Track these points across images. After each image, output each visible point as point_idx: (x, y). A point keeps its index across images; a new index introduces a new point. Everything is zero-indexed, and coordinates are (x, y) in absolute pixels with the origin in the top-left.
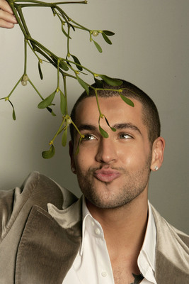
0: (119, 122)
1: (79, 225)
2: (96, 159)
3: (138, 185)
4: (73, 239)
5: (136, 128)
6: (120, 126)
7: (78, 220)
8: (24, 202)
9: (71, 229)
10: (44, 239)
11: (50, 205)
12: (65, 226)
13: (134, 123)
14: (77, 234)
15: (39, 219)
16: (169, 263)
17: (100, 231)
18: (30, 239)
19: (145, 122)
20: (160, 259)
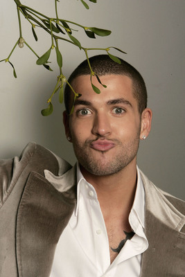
0: (112, 98)
1: (74, 189)
2: (92, 132)
3: (130, 154)
4: (69, 201)
5: (128, 103)
6: (114, 102)
7: (73, 184)
8: (23, 168)
9: (66, 193)
10: (42, 201)
11: (46, 172)
12: (61, 190)
13: (126, 98)
14: (73, 196)
15: (36, 184)
16: (157, 221)
17: (93, 193)
18: (29, 201)
19: (135, 95)
20: (149, 217)
